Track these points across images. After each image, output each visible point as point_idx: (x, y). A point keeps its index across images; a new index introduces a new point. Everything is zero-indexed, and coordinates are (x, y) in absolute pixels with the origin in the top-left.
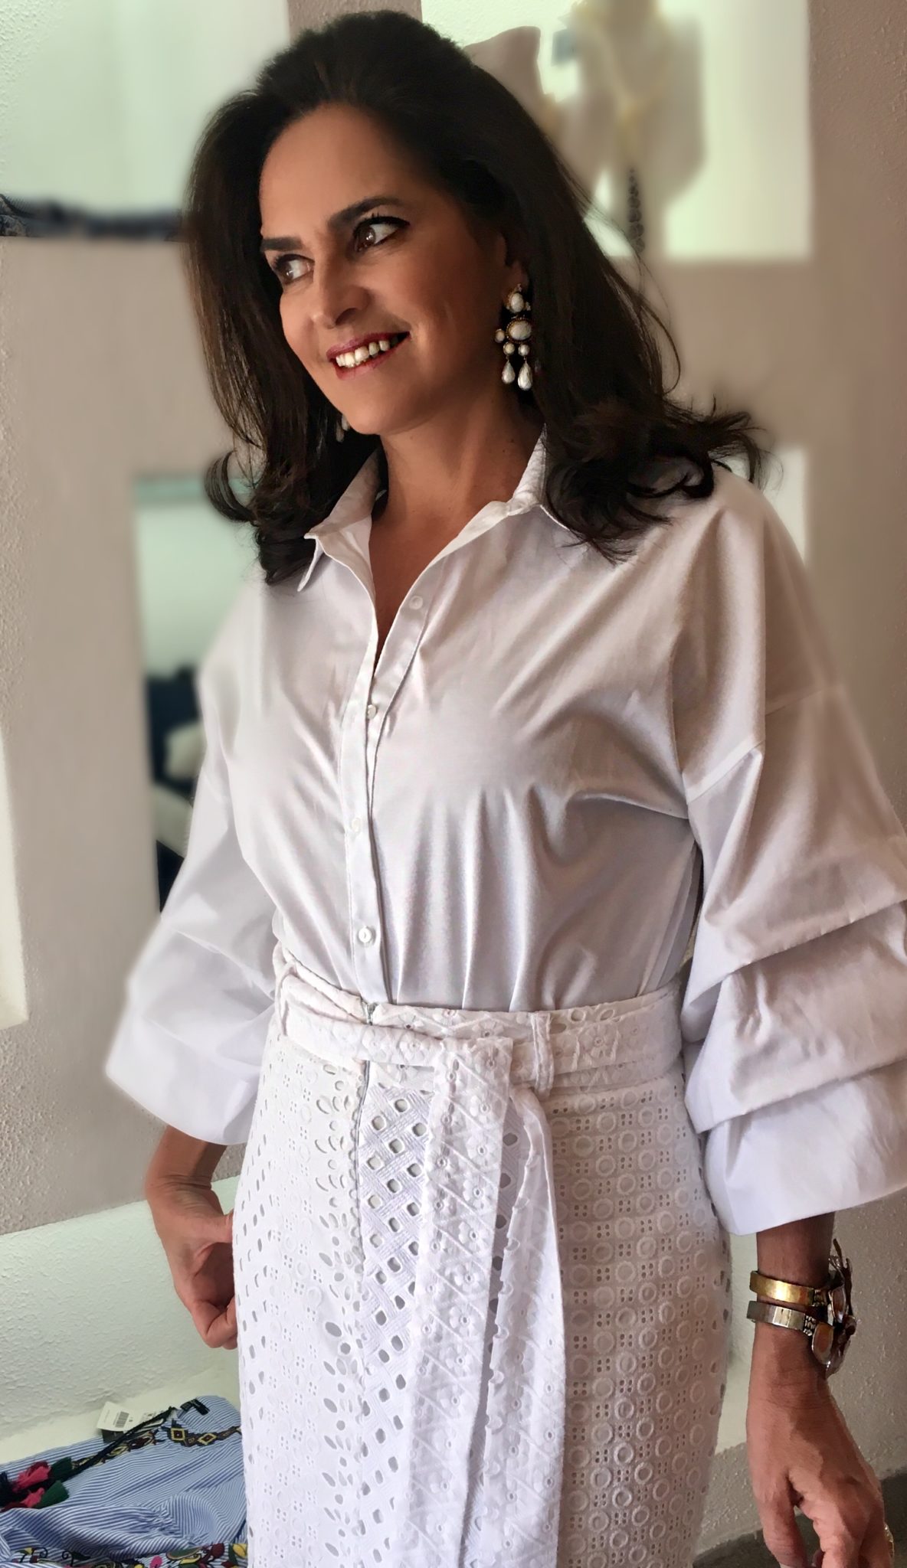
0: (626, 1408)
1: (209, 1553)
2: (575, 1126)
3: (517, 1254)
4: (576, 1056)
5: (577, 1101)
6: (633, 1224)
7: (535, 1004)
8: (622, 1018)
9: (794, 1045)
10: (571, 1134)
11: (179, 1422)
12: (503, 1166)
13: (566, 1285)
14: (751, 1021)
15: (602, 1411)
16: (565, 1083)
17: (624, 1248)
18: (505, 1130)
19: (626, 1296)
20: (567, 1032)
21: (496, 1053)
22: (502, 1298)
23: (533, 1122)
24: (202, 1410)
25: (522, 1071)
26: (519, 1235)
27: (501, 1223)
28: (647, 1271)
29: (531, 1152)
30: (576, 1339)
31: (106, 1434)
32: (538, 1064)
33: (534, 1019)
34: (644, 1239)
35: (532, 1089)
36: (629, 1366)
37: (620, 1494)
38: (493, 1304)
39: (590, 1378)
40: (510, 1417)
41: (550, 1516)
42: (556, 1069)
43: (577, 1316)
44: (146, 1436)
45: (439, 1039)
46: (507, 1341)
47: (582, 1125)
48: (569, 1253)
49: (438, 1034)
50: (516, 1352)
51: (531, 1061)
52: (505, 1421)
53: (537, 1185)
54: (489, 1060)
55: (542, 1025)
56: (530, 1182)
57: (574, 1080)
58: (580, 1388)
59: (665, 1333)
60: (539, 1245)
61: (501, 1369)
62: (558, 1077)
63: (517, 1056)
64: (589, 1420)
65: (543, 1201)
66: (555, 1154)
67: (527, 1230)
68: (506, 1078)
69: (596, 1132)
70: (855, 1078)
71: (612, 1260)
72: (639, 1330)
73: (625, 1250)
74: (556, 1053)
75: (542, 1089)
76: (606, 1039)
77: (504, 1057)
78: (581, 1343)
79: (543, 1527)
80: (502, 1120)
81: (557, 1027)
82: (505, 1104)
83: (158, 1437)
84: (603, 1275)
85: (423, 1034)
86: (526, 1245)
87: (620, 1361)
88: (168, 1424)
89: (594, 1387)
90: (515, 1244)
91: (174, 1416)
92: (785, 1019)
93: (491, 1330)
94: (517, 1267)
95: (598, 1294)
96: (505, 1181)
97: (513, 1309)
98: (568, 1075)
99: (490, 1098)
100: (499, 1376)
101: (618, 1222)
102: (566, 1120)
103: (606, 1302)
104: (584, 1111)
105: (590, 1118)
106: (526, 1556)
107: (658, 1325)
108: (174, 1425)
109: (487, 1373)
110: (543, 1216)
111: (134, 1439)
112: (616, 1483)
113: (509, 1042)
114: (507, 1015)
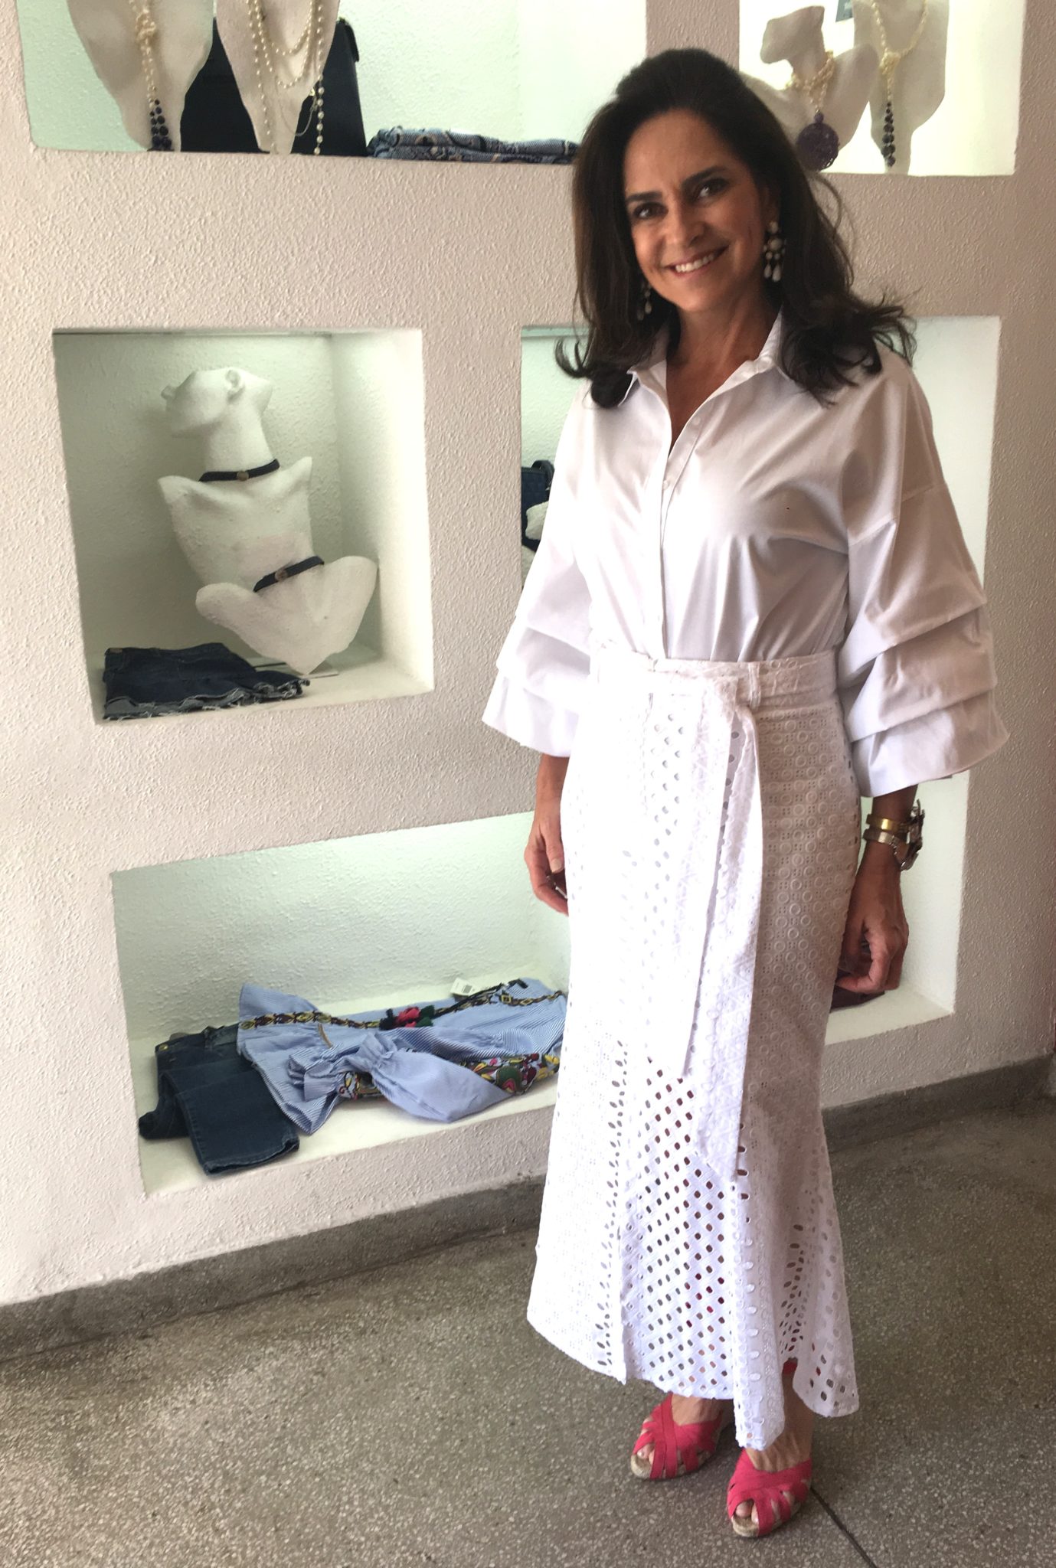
0: (797, 884)
1: (528, 1057)
2: (772, 728)
3: (737, 799)
4: (774, 688)
5: (773, 714)
6: (805, 784)
7: (751, 657)
8: (801, 667)
9: (916, 692)
10: (769, 732)
11: (508, 992)
12: (731, 750)
13: (765, 817)
14: (892, 679)
15: (783, 885)
16: (767, 703)
17: (799, 797)
18: (733, 729)
19: (799, 822)
20: (769, 674)
21: (728, 685)
22: (728, 824)
23: (748, 725)
24: (523, 985)
25: (743, 695)
26: (738, 788)
27: (729, 782)
28: (811, 809)
29: (747, 740)
30: (770, 846)
31: (456, 996)
32: (752, 691)
33: (751, 666)
34: (810, 792)
35: (748, 706)
36: (800, 861)
37: (792, 932)
38: (723, 828)
39: (778, 867)
40: (731, 890)
41: (752, 942)
42: (762, 694)
43: (770, 834)
44: (484, 998)
45: (695, 678)
46: (730, 848)
47: (777, 726)
48: (767, 799)
49: (694, 675)
50: (735, 854)
51: (748, 690)
52: (728, 891)
53: (750, 760)
54: (725, 688)
55: (755, 669)
56: (746, 756)
57: (773, 701)
58: (771, 873)
59: (821, 845)
60: (749, 794)
61: (726, 863)
62: (764, 699)
63: (740, 687)
64: (776, 890)
65: (753, 770)
66: (760, 743)
67: (743, 785)
68: (734, 699)
69: (784, 731)
70: (948, 709)
71: (791, 804)
72: (806, 842)
73: (799, 798)
74: (762, 685)
75: (754, 706)
76: (792, 678)
77: (733, 687)
78: (772, 848)
79: (748, 948)
80: (731, 722)
81: (763, 671)
82: (733, 714)
83: (492, 999)
84: (786, 812)
85: (686, 675)
86: (742, 794)
87: (795, 859)
88: (500, 992)
89: (779, 872)
90: (735, 793)
91: (504, 988)
92: (911, 676)
93: (721, 842)
94: (737, 806)
95: (782, 822)
96: (731, 759)
97: (734, 830)
98: (769, 698)
99: (725, 710)
100: (724, 867)
101: (796, 782)
102: (766, 724)
103: (787, 826)
104: (779, 719)
105: (782, 723)
106: (738, 964)
107: (816, 840)
108: (504, 993)
109: (718, 866)
110: (752, 778)
111: (477, 1000)
112: (790, 925)
113: (736, 678)
114: (735, 664)
